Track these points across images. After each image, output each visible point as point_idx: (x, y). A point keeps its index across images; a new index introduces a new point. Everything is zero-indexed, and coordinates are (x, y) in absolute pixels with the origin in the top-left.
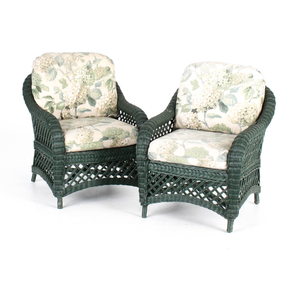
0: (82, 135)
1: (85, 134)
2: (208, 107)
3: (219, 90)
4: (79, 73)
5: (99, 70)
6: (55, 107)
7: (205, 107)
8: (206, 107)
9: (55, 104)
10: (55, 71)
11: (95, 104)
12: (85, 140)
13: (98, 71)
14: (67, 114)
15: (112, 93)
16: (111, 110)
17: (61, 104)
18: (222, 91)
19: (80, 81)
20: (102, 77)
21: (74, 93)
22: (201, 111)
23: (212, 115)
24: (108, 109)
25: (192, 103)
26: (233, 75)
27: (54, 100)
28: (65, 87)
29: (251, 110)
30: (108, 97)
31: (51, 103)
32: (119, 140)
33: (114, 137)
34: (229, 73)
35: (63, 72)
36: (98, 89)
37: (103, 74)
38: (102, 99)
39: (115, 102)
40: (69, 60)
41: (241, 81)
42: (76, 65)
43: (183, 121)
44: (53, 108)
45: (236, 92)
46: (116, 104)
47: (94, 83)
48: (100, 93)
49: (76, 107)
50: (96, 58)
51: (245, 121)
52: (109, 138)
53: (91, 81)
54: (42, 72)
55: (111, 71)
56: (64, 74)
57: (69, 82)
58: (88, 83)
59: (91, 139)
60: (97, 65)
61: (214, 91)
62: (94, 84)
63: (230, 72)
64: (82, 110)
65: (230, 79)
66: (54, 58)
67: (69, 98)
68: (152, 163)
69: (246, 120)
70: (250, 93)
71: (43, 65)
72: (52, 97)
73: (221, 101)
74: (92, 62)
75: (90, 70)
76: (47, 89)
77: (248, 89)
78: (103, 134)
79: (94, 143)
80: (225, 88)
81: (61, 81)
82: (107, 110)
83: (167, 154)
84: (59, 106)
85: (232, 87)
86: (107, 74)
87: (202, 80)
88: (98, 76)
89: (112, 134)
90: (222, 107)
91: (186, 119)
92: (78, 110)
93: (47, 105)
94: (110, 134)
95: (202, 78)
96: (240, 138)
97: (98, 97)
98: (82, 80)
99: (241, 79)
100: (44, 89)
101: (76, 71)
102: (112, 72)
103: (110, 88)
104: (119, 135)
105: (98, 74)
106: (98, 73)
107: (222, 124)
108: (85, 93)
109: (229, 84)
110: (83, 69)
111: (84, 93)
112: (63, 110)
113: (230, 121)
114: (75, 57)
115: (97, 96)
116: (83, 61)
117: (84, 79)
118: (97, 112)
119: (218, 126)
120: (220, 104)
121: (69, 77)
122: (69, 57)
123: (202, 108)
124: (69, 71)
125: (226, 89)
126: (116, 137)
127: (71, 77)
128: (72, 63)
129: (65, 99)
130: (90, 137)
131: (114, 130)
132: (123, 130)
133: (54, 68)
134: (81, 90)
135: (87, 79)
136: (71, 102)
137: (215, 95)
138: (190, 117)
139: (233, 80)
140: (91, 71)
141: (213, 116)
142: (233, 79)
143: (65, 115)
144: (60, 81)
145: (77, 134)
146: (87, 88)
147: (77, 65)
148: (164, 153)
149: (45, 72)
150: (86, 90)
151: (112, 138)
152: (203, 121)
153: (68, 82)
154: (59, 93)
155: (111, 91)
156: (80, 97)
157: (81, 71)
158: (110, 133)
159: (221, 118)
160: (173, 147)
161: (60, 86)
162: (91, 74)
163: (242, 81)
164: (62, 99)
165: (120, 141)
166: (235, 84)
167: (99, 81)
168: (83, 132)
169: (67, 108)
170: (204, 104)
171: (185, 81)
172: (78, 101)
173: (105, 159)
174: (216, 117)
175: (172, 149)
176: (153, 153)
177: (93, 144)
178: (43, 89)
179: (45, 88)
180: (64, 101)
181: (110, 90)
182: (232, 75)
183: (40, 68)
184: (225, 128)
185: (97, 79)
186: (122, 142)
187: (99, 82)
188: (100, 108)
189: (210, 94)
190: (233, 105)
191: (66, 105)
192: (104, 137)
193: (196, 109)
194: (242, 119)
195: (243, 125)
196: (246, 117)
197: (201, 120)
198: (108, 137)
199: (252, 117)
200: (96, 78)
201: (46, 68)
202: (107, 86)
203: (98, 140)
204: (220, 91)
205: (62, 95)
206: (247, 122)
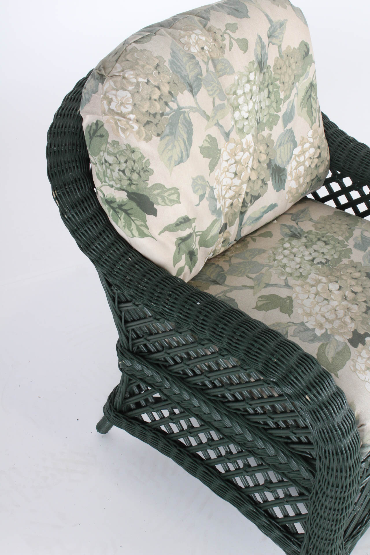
10: (185, 118)
13: (284, 69)
38: (299, 156)
47: (281, 114)
50: (270, 21)
53: (272, 111)
54: (148, 139)
58: (264, 121)
62: (281, 119)
66: (167, 64)
71: (144, 110)
76: (174, 197)
93: (181, 253)
100: (164, 201)
101: (235, 93)
111: (261, 160)
133: (180, 108)
149: (158, 135)
178: (160, 200)
179: (166, 194)
201: (158, 116)
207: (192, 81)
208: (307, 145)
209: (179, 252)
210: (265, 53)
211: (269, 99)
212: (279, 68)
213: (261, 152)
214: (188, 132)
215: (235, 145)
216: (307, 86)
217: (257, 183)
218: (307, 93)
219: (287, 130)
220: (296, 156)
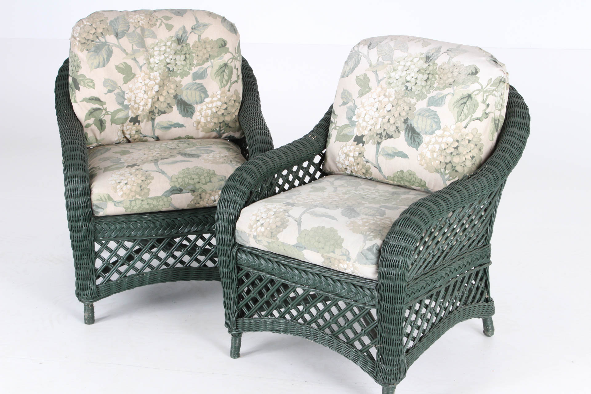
0: (126, 184)
1: (134, 181)
2: (384, 134)
3: (407, 99)
4: (158, 52)
5: (202, 45)
6: (107, 119)
7: (378, 133)
8: (381, 134)
9: (107, 113)
10: (108, 48)
11: (192, 113)
12: (133, 194)
13: (200, 48)
14: (134, 132)
15: (229, 91)
16: (227, 125)
17: (120, 113)
18: (413, 101)
19: (160, 69)
20: (208, 59)
21: (148, 91)
22: (371, 141)
23: (390, 152)
24: (220, 123)
25: (357, 123)
26: (438, 67)
27: (105, 106)
28: (130, 80)
29: (467, 145)
30: (219, 100)
31: (98, 112)
32: (206, 193)
33: (195, 188)
34: (429, 64)
35: (124, 51)
36: (199, 84)
37: (210, 53)
39: (235, 110)
40: (139, 27)
41: (451, 80)
42: (154, 36)
43: (338, 159)
44: (104, 122)
45: (439, 105)
46: (237, 114)
47: (192, 72)
48: (203, 92)
49: (153, 120)
50: (197, 21)
51: (453, 168)
52: (184, 191)
53: (186, 69)
54: (82, 51)
55: (228, 48)
56: (127, 54)
57: (138, 69)
58: (178, 72)
59: (146, 191)
60: (199, 36)
61: (398, 100)
63: (432, 60)
64: (166, 125)
65: (430, 76)
66: (108, 21)
67: (138, 101)
68: (244, 251)
69: (455, 167)
70: (467, 109)
71: (83, 37)
72: (102, 100)
73: (409, 121)
74: (189, 29)
75: (184, 45)
76: (91, 84)
77: (465, 100)
78: (171, 182)
79: (151, 198)
80: (418, 94)
81: (119, 67)
82: (219, 125)
83: (266, 237)
84: (116, 118)
85: (433, 93)
86: (219, 55)
87: (378, 75)
88: (200, 58)
89: (191, 182)
90: (410, 135)
91: (343, 156)
92: (158, 124)
94: (186, 183)
95: (377, 72)
96: (408, 215)
97: (198, 99)
98: (165, 66)
99: (452, 77)
100: (84, 84)
101: (153, 48)
102: (232, 50)
103: (225, 82)
104: (206, 183)
105: (201, 54)
106: (200, 51)
107: (410, 172)
108: (172, 91)
109: (427, 87)
110: (169, 44)
111: (170, 92)
112: (125, 125)
113: (425, 165)
114: (154, 20)
115: (195, 97)
116: (169, 28)
117: (169, 64)
118: (198, 129)
119: (402, 174)
120: (406, 129)
121: (137, 59)
122: (142, 20)
123: (373, 136)
124: (138, 48)
125: (420, 97)
126: (198, 189)
127: (141, 60)
128: (147, 33)
129: (128, 104)
130: (142, 187)
131: (197, 174)
132: (215, 174)
133: (106, 42)
134: (161, 86)
135: (176, 64)
136: (143, 110)
137: (398, 109)
138: (351, 151)
139: (436, 79)
140: (185, 49)
141: (392, 154)
142: (437, 76)
143: (130, 134)
144: (117, 67)
145: (118, 181)
146: (176, 81)
147: (156, 35)
148: (261, 234)
149: (87, 50)
150: (173, 86)
151: (191, 190)
152: (374, 162)
153: (135, 69)
154: (116, 92)
155: (227, 88)
156: (162, 99)
157: (163, 48)
158: (187, 180)
159: (407, 159)
160: (279, 224)
161: (119, 77)
162: (185, 54)
163: (454, 81)
164: (122, 103)
165: (208, 195)
166: (438, 89)
167: (202, 68)
168: (132, 176)
169: (135, 120)
170: (378, 127)
171: (347, 76)
172: (156, 108)
173: (178, 231)
174: (398, 156)
175: (277, 226)
176: (242, 232)
177: (150, 201)
178: (82, 83)
179: (86, 81)
180: (127, 107)
181: (225, 86)
182: (435, 68)
183: (77, 43)
184: (416, 179)
185: (198, 65)
186: (212, 198)
187: (202, 70)
188: (203, 120)
189: (389, 107)
190: (432, 133)
191: (131, 115)
192: (172, 187)
193: (363, 136)
194: (447, 164)
195: (450, 176)
196: (456, 160)
197: (370, 160)
198: (182, 188)
199: (469, 159)
200: (195, 62)
201: (90, 42)
202: (219, 78)
203: (160, 194)
204: (409, 102)
205: (121, 96)
206: (456, 171)
207: (119, 32)
208: (215, 99)
209: (89, 115)
210: (186, 36)
211: (184, 61)
212: (196, 46)
213: (171, 88)
214: (108, 55)
215: (144, 74)
216: (221, 64)
217: (163, 104)
218: (221, 68)
219: (196, 83)
220: (207, 103)
